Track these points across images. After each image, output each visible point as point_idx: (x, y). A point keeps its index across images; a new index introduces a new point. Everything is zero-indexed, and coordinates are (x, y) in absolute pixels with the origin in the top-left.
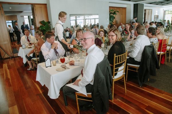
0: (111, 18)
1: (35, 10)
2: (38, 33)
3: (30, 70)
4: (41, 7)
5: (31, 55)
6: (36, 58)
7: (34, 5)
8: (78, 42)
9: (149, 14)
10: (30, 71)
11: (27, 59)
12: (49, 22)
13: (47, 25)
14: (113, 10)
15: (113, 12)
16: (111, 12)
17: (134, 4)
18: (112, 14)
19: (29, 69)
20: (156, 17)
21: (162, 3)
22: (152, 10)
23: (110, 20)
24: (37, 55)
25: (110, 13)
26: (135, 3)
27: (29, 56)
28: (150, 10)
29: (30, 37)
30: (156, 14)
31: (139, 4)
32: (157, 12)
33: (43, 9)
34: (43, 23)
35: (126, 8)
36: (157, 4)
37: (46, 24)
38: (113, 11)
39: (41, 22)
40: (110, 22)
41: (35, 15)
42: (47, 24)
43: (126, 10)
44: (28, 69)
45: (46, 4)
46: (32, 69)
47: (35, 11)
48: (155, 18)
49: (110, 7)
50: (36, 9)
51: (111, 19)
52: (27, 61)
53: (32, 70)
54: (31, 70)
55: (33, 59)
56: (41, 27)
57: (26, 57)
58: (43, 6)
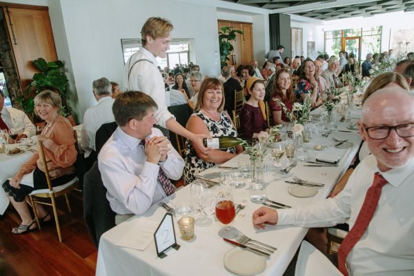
0: (224, 48)
1: (11, 24)
2: (49, 100)
3: (23, 233)
4: (30, 17)
5: (28, 180)
6: (47, 188)
7: (5, 10)
8: (210, 124)
9: (297, 39)
10: (22, 236)
11: (11, 195)
12: (60, 64)
13: (53, 71)
14: (228, 28)
15: (227, 34)
16: (223, 33)
17: (270, 15)
18: (226, 40)
19: (20, 231)
20: (310, 45)
21: (323, 13)
22: (302, 29)
23: (222, 54)
24: (50, 177)
25: (221, 37)
26: (272, 12)
27: (20, 185)
28: (300, 28)
29: (9, 113)
30: (311, 40)
31: (282, 14)
32: (311, 34)
33: (38, 25)
34: (40, 66)
35: (251, 24)
36: (313, 17)
37: (50, 69)
38: (227, 30)
39: (33, 65)
40: (221, 59)
41: (13, 42)
42: (55, 68)
43: (251, 29)
44: (14, 230)
45: (46, 9)
46: (31, 228)
47: (9, 26)
48: (308, 47)
49: (219, 21)
50: (13, 23)
51: (225, 52)
52: (10, 204)
53: (33, 230)
54: (28, 231)
55: (34, 193)
56: (36, 77)
57: (6, 190)
58: (36, 12)
